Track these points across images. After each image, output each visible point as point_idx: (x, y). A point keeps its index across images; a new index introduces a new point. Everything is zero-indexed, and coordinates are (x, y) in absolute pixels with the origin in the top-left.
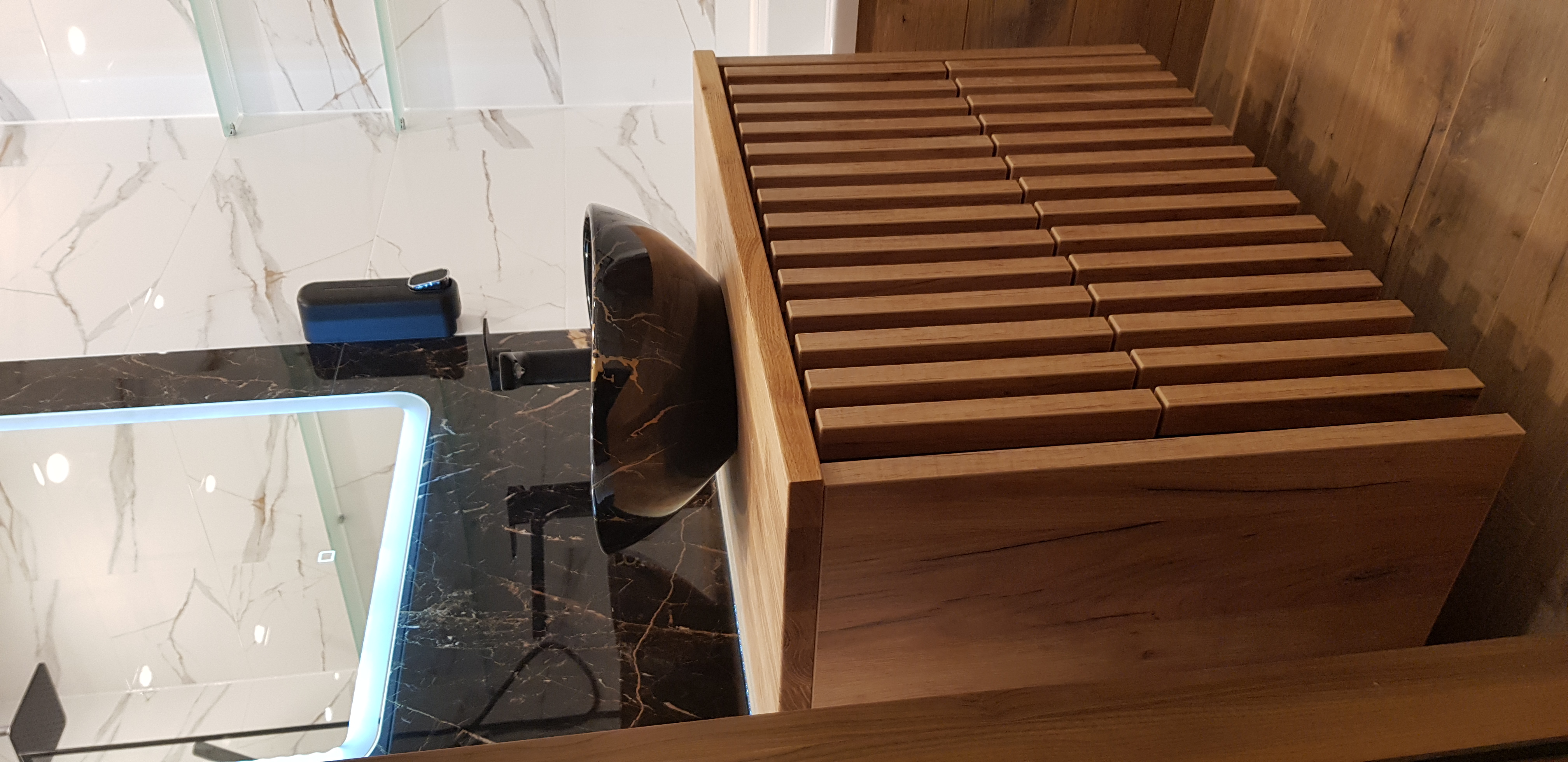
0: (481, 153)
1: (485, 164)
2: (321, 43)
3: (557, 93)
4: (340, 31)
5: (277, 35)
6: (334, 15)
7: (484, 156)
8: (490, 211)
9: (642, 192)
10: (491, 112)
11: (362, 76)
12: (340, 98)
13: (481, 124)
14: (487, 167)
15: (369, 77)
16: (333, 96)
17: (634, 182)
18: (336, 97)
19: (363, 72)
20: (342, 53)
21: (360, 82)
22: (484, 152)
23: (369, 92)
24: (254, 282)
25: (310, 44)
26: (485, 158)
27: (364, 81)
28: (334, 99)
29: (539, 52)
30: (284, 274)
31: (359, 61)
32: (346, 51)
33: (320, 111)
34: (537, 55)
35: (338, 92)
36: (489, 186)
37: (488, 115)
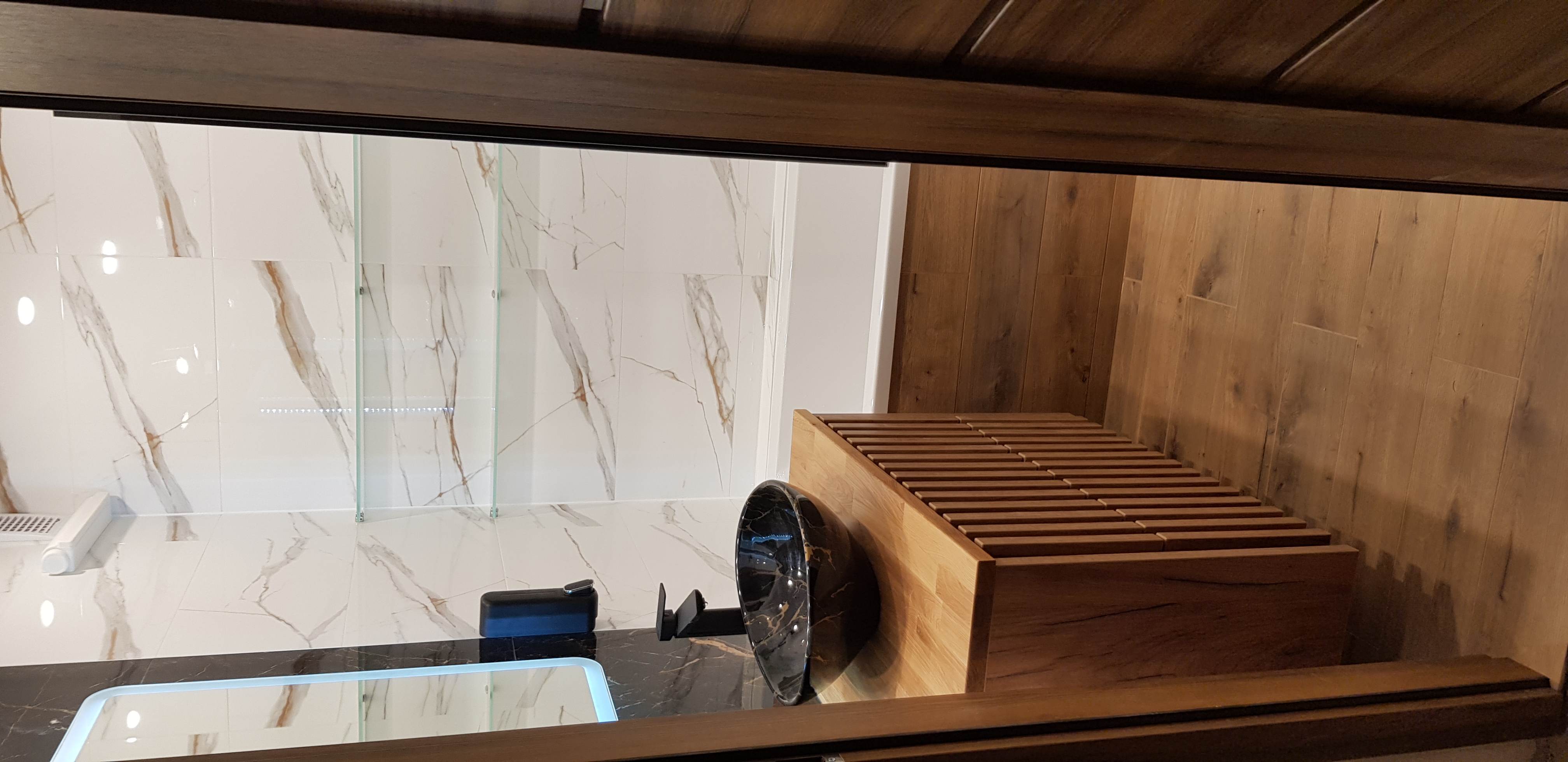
0: (564, 530)
1: (570, 536)
2: (437, 453)
3: (611, 492)
4: (454, 443)
5: (404, 446)
6: (452, 431)
7: (566, 531)
8: (586, 562)
9: (696, 550)
10: (560, 506)
11: (464, 478)
12: (443, 496)
13: (555, 513)
14: (572, 537)
15: (470, 479)
16: (438, 493)
17: (688, 544)
18: (440, 495)
19: (465, 475)
20: (452, 461)
21: (462, 483)
22: (565, 529)
23: (467, 491)
24: (423, 604)
25: (429, 453)
26: (568, 532)
27: (464, 482)
28: (438, 497)
29: (601, 460)
30: (445, 600)
31: (464, 467)
32: (455, 459)
33: (426, 506)
34: (599, 462)
35: (442, 492)
36: (578, 547)
37: (559, 508)
